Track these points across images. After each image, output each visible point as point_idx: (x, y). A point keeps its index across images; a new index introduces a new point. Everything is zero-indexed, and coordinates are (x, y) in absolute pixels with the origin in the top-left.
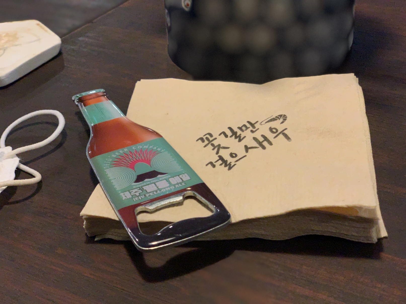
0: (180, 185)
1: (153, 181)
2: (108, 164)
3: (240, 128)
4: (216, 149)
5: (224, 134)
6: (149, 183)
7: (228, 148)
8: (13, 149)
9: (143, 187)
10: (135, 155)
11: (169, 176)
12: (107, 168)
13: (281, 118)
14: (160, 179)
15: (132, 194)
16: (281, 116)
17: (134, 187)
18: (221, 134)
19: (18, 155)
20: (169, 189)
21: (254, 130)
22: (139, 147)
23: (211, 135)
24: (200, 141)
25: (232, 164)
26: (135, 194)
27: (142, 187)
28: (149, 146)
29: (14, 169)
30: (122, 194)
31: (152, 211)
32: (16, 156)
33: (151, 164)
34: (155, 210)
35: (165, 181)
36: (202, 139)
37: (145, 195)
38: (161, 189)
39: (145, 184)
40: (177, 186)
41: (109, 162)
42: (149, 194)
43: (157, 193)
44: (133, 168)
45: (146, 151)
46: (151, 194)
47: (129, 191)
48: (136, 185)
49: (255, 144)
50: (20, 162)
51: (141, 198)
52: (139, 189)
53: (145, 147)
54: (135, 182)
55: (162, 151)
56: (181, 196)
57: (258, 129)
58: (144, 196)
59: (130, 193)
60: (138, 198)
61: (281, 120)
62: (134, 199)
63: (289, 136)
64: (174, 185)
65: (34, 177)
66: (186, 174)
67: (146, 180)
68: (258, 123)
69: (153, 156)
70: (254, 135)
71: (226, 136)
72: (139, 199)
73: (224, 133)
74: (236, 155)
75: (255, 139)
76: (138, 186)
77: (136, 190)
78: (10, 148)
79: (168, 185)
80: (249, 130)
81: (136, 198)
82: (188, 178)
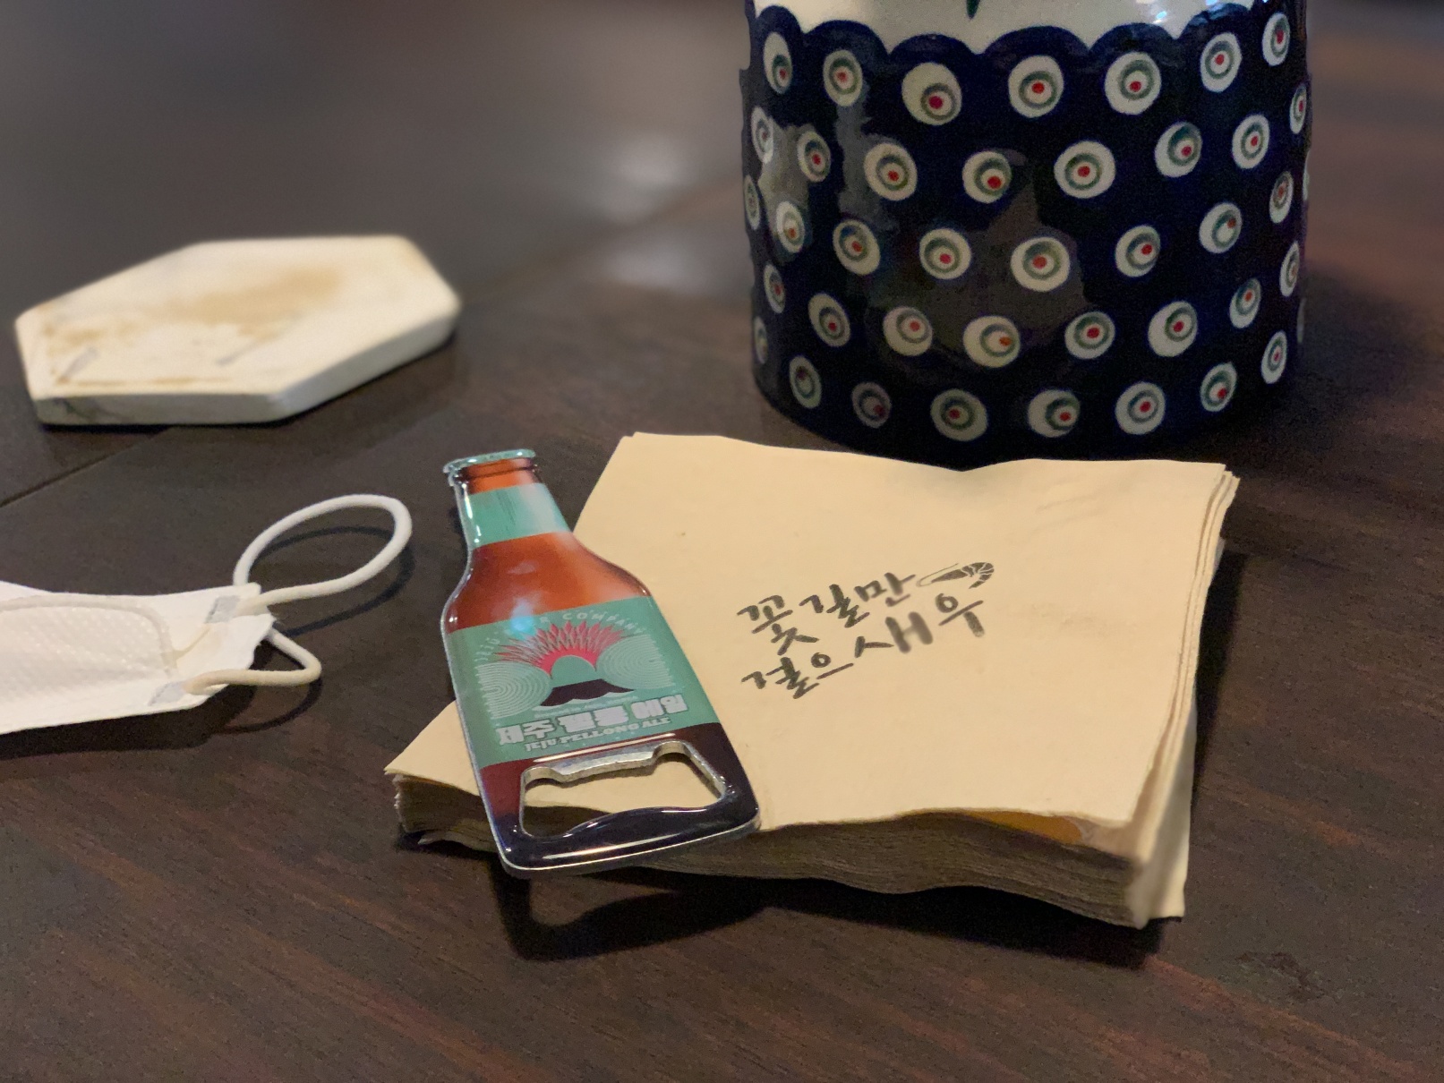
0: (655, 723)
1: (591, 707)
2: (488, 650)
3: (861, 591)
4: (781, 642)
5: (813, 603)
6: (578, 709)
7: (813, 640)
8: (264, 590)
9: (559, 719)
10: (565, 637)
11: (635, 698)
12: (484, 662)
13: (977, 571)
14: (609, 703)
15: (528, 732)
16: (978, 566)
17: (537, 716)
18: (806, 601)
19: (273, 608)
20: (624, 729)
21: (896, 598)
22: (581, 615)
23: (779, 601)
24: (747, 615)
25: (809, 683)
26: (534, 733)
27: (556, 718)
28: (606, 616)
29: (255, 641)
30: (501, 732)
31: (567, 779)
32: (266, 609)
33: (598, 664)
34: (576, 778)
35: (621, 708)
36: (753, 612)
37: (558, 739)
38: (606, 727)
39: (567, 711)
40: (646, 724)
41: (492, 648)
42: (568, 738)
43: (591, 736)
44: (549, 669)
45: (597, 626)
46: (575, 738)
47: (521, 725)
48: (543, 712)
49: (887, 636)
50: (275, 626)
51: (547, 744)
52: (548, 721)
53: (595, 616)
54: (544, 704)
55: (638, 631)
56: (649, 750)
57: (908, 596)
58: (554, 740)
59: (523, 729)
60: (540, 744)
61: (977, 577)
62: (528, 746)
63: (983, 623)
64: (640, 722)
65: (301, 667)
66: (679, 697)
67: (574, 701)
68: (913, 581)
69: (609, 644)
70: (892, 612)
71: (818, 608)
72: (542, 749)
73: (815, 601)
74: (828, 660)
75: (891, 623)
76: (547, 715)
77: (539, 724)
78: (255, 587)
79: (626, 719)
80: (882, 598)
81: (534, 745)
82: (682, 706)
